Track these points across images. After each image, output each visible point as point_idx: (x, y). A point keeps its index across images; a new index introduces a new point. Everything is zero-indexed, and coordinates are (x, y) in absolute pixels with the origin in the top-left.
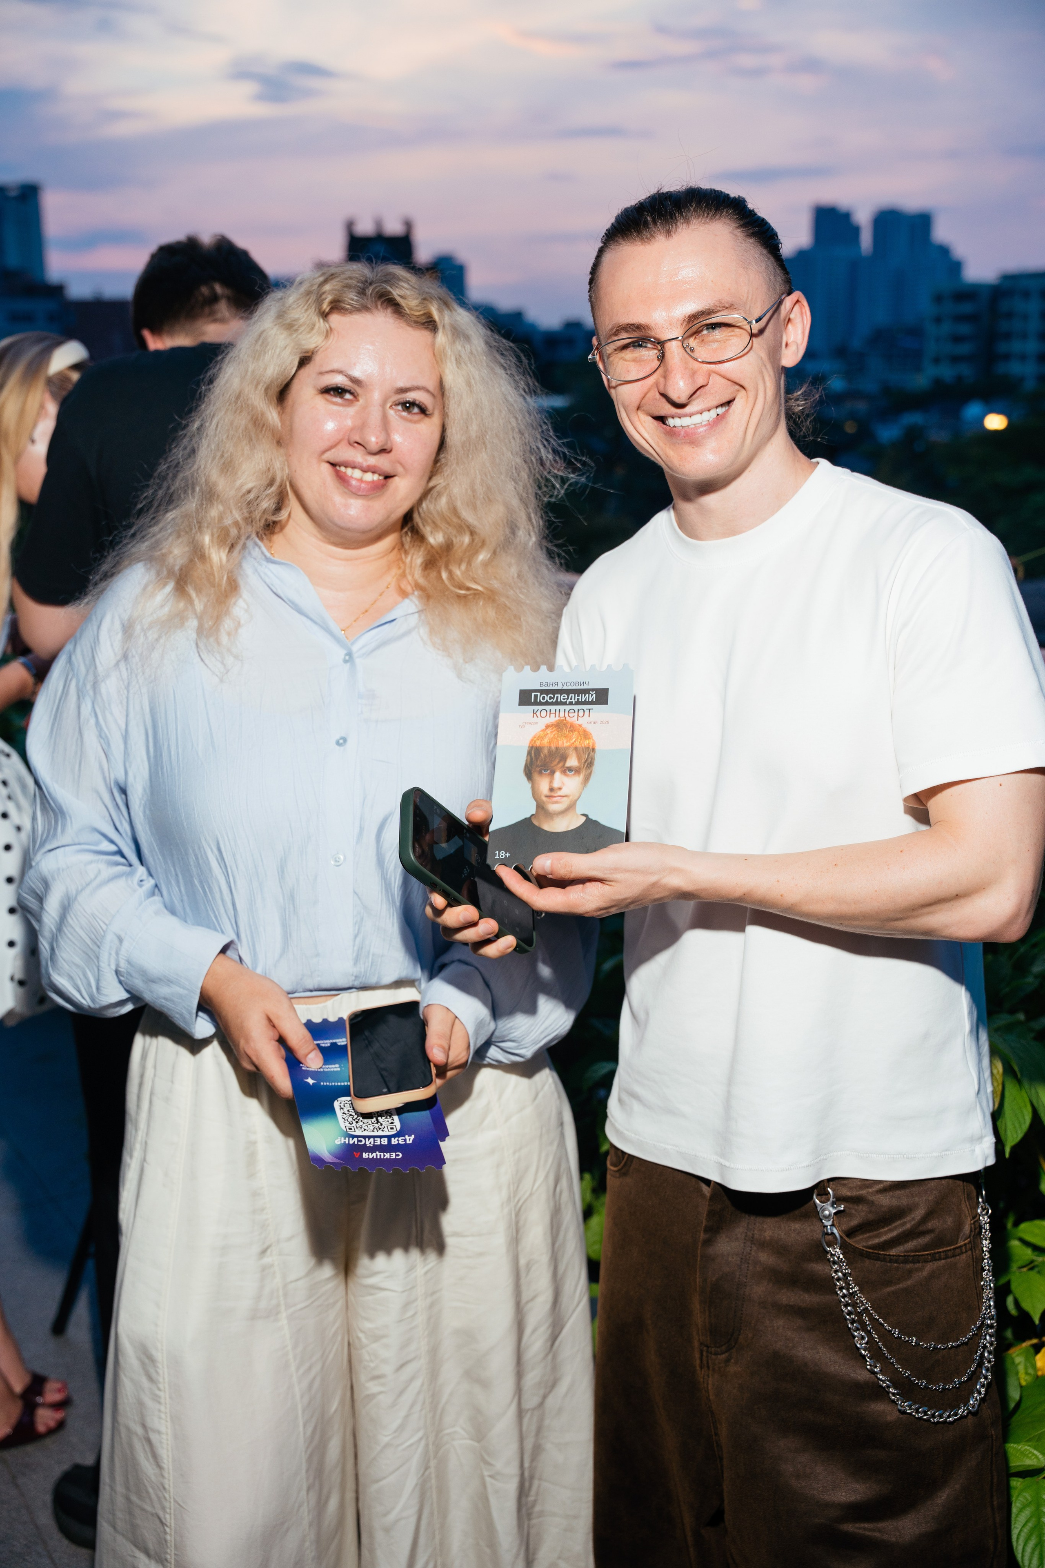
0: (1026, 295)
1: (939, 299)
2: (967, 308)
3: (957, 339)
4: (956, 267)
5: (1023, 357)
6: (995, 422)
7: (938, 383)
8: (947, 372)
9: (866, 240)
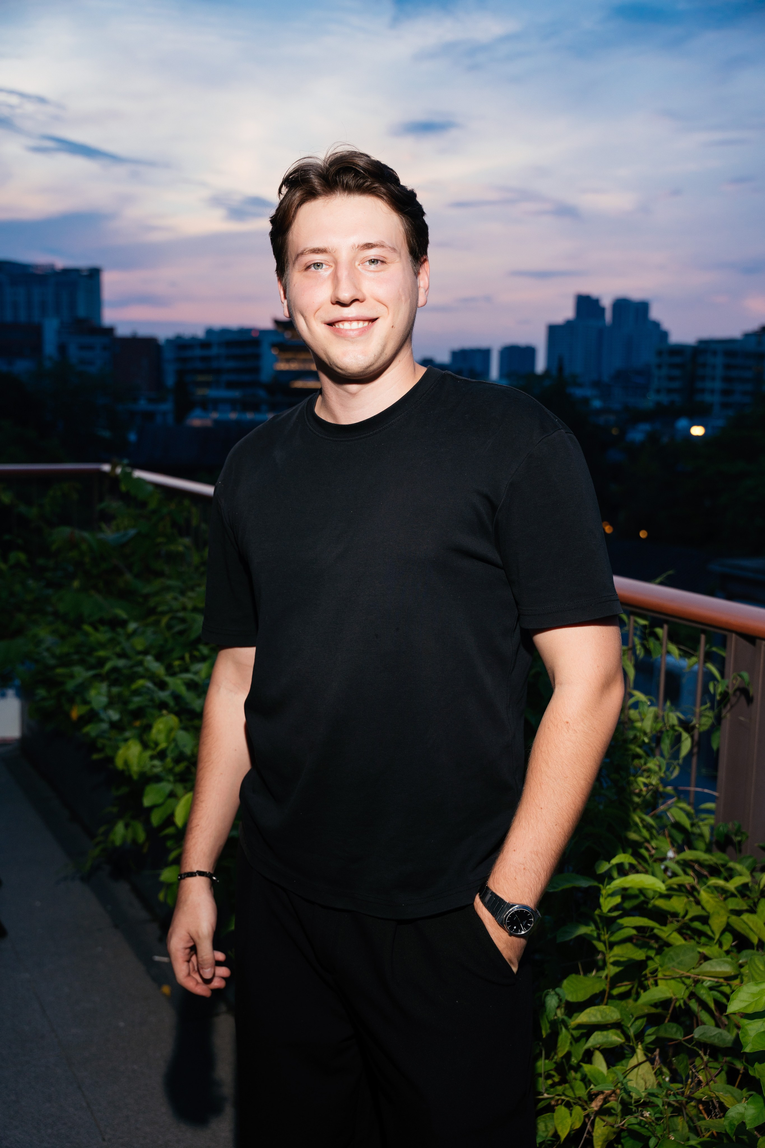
0: (715, 353)
1: (660, 353)
2: (677, 360)
3: (671, 379)
4: (664, 335)
5: (712, 392)
6: (697, 431)
7: (658, 404)
8: (664, 399)
9: (608, 316)
